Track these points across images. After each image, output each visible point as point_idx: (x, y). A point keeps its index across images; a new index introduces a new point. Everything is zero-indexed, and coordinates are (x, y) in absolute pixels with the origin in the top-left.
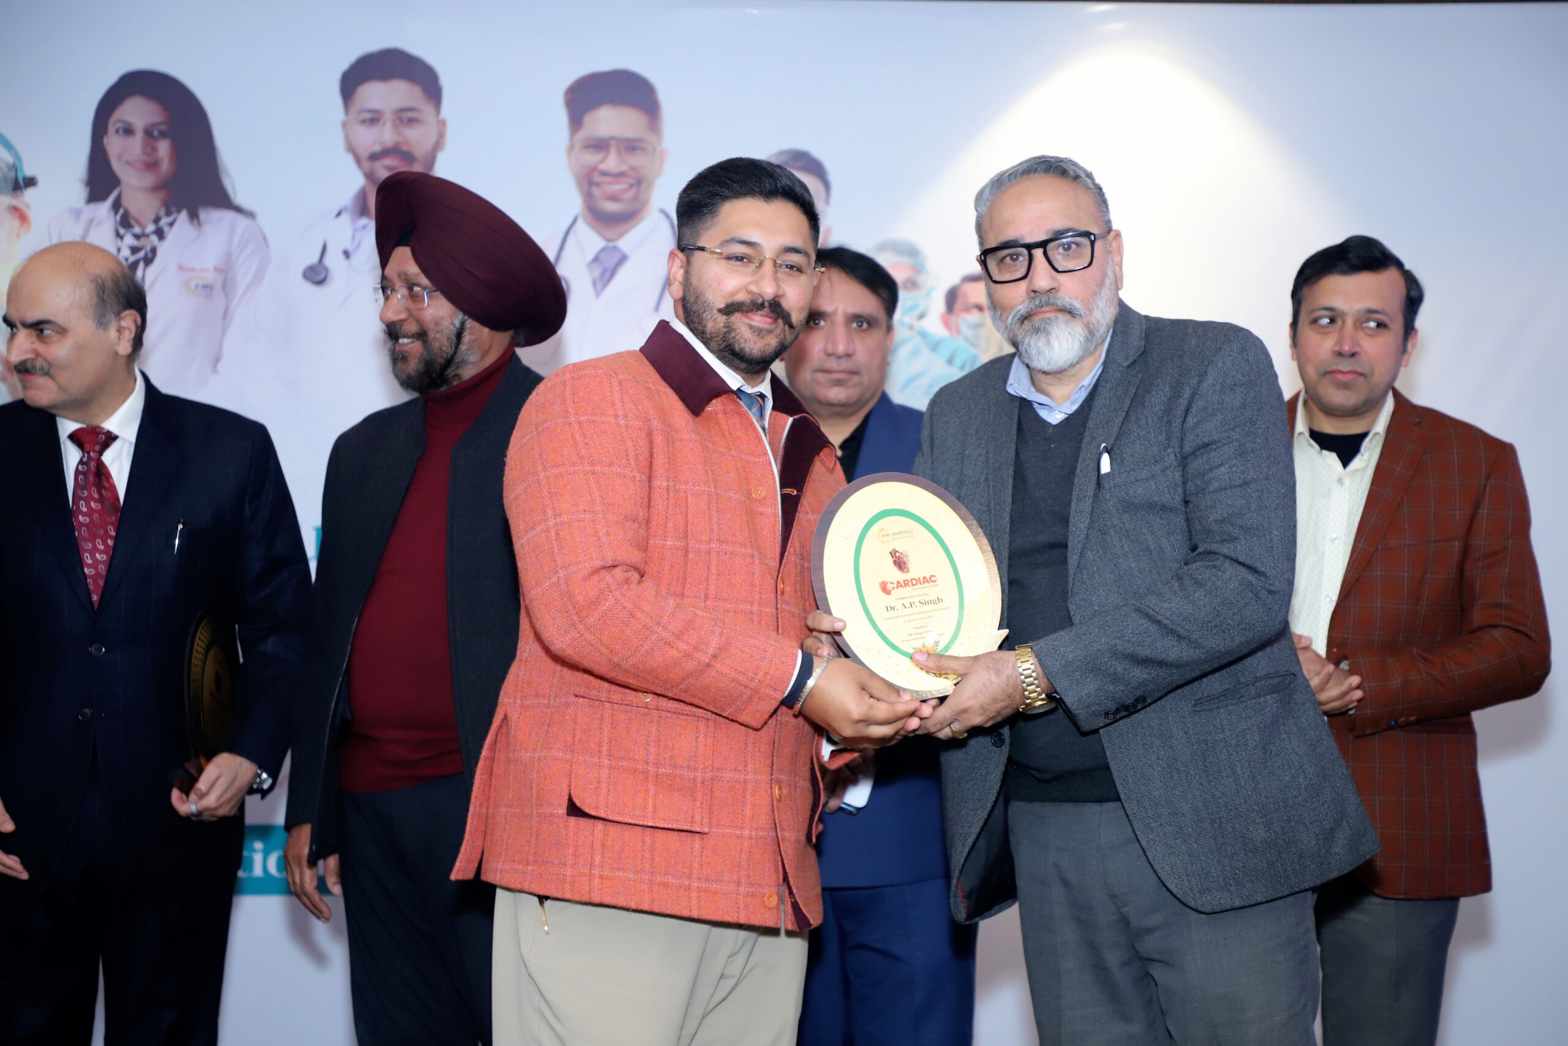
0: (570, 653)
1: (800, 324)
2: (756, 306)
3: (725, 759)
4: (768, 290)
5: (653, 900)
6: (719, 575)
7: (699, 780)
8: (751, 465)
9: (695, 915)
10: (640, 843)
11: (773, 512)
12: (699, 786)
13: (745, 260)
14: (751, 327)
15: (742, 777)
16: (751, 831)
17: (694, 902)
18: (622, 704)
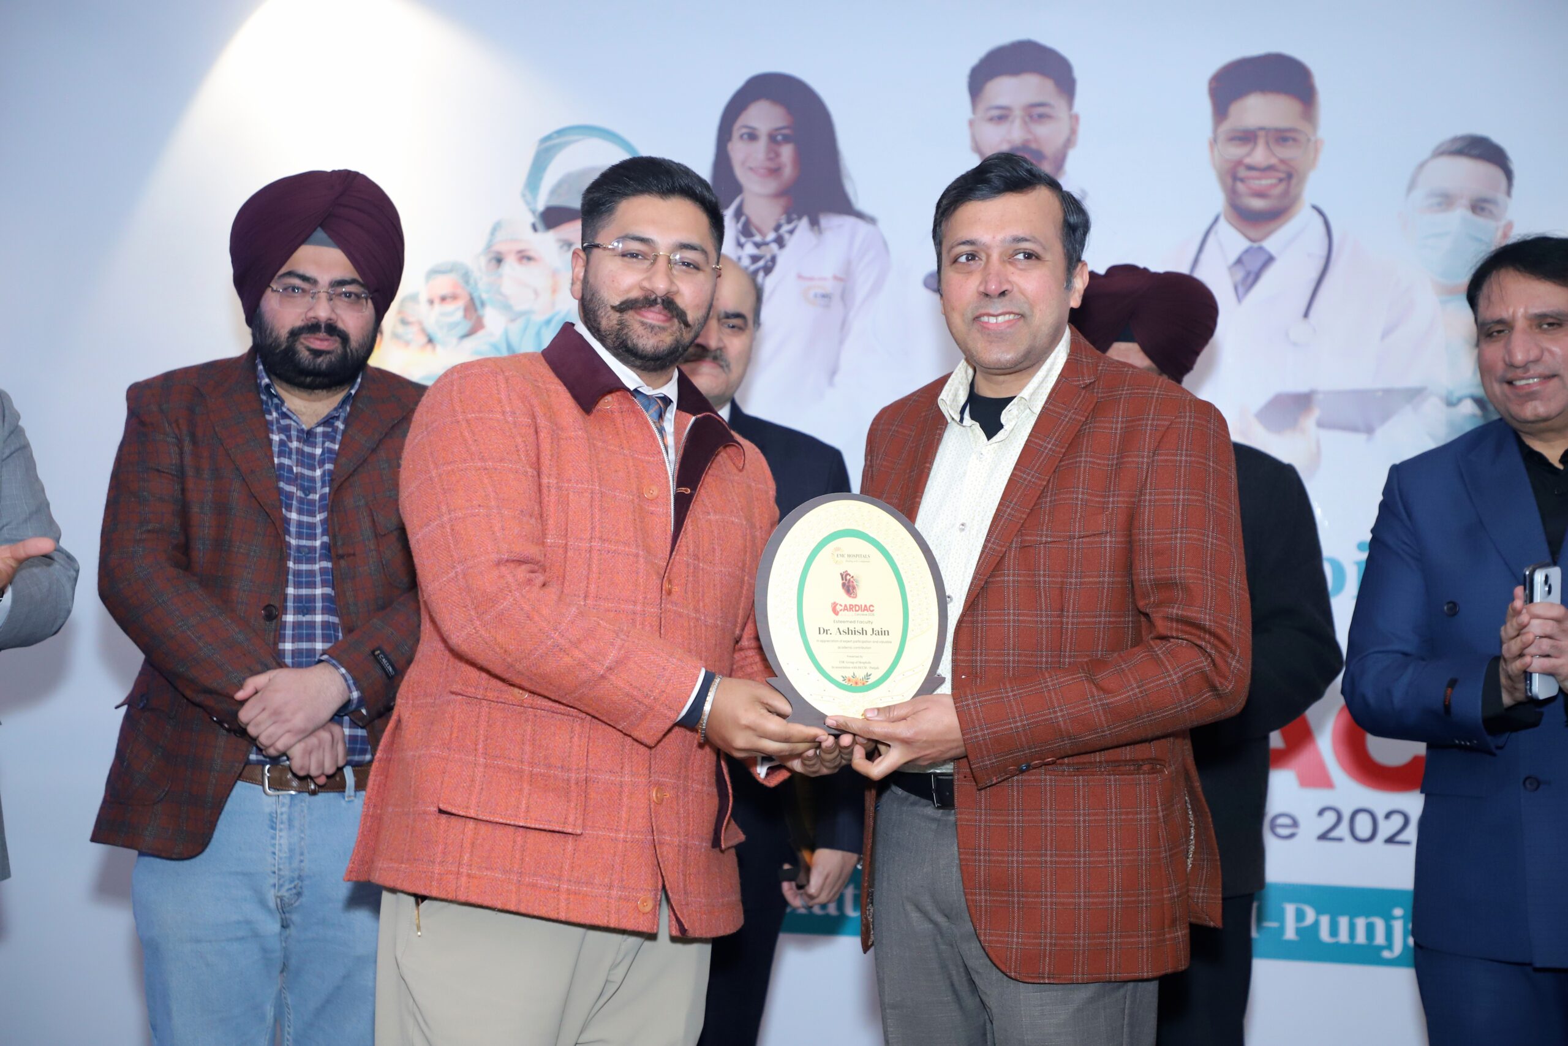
0: (464, 648)
1: (697, 322)
2: (647, 302)
3: (600, 760)
4: (660, 286)
5: (520, 901)
6: (600, 573)
7: (573, 782)
8: (645, 464)
9: (562, 916)
10: (512, 843)
11: (665, 511)
12: (573, 786)
13: (640, 257)
14: (643, 324)
15: (618, 779)
16: (627, 834)
17: (563, 904)
18: (497, 702)
